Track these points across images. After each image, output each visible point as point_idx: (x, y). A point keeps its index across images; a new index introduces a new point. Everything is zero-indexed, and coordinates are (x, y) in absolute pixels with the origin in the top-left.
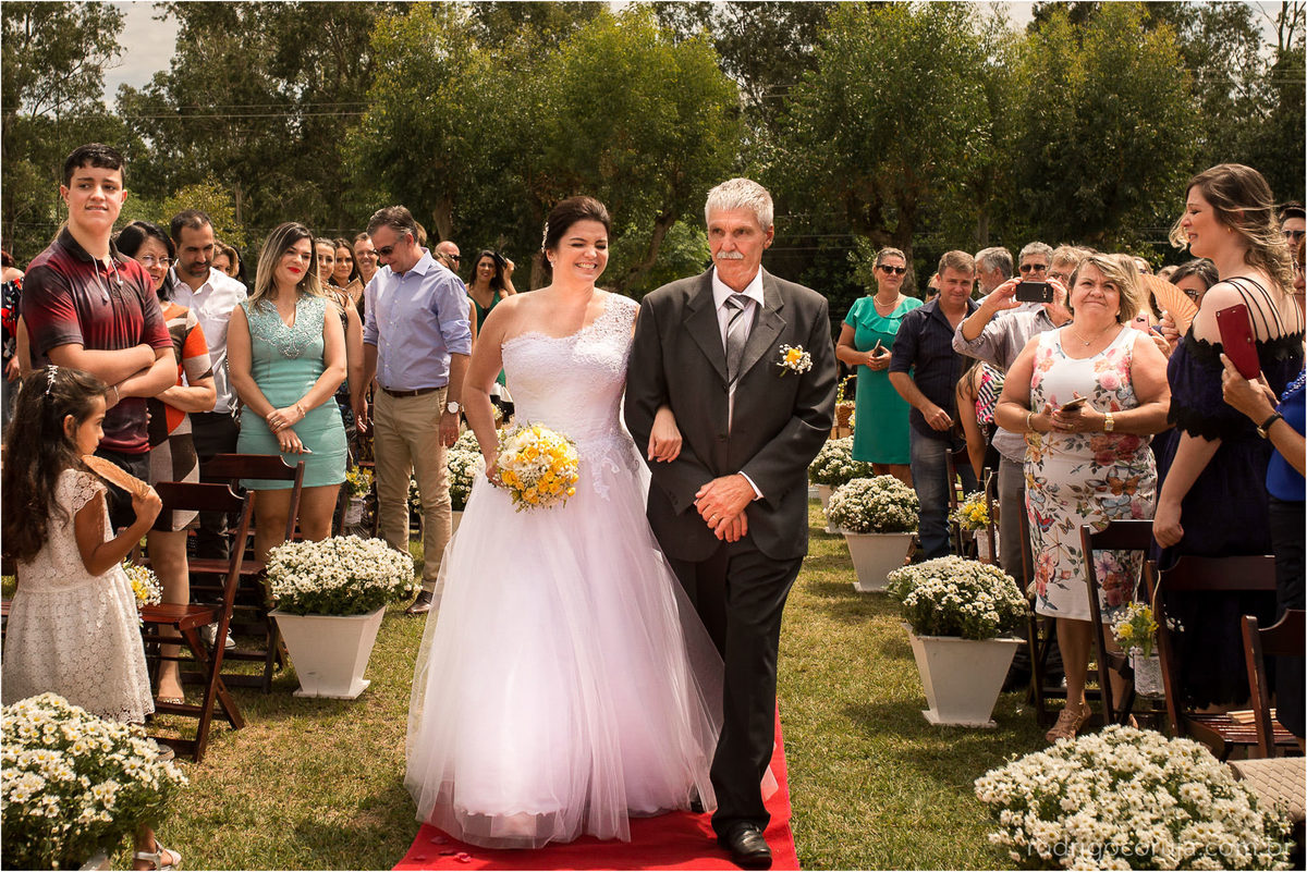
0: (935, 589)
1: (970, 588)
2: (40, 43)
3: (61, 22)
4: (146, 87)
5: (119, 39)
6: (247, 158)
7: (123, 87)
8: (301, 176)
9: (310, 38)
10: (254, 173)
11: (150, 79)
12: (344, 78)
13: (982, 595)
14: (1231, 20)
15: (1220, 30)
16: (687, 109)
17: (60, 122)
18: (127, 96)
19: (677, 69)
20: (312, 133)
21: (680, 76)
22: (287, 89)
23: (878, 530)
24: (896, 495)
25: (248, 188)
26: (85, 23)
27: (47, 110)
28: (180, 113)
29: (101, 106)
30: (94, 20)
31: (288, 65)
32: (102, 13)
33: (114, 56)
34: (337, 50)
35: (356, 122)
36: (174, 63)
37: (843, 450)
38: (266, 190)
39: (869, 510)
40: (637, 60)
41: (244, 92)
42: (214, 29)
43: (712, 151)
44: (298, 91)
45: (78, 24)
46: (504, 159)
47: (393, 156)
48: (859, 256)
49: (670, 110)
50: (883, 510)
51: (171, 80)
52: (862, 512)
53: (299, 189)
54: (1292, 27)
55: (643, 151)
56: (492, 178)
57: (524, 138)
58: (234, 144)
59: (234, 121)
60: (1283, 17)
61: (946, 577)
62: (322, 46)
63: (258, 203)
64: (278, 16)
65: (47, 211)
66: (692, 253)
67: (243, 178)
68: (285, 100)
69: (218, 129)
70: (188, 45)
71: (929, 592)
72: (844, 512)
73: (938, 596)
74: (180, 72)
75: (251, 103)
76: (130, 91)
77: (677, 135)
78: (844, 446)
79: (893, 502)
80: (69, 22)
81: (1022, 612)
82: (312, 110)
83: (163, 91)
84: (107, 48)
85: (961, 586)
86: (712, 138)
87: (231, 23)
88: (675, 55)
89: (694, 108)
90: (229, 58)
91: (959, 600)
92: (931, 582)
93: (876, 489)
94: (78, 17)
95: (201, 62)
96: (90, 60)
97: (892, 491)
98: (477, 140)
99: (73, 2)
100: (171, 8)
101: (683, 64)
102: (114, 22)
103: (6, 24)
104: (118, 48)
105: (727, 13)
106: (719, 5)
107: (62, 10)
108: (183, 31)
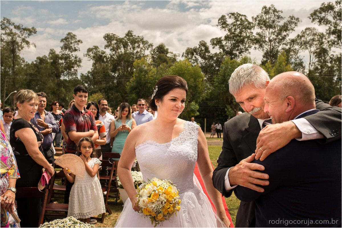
2: (65, 65)
3: (69, 61)
4: (86, 74)
5: (81, 64)
6: (106, 88)
7: (81, 74)
8: (117, 92)
9: (119, 64)
10: (108, 91)
11: (87, 72)
12: (125, 73)
14: (300, 64)
15: (297, 66)
16: (195, 80)
17: (69, 80)
18: (82, 76)
19: (193, 72)
20: (119, 83)
22: (114, 75)
25: (106, 94)
26: (74, 61)
27: (66, 78)
28: (93, 79)
29: (77, 78)
30: (76, 61)
31: (114, 71)
32: (78, 59)
33: (80, 68)
34: (124, 67)
35: (129, 81)
36: (91, 69)
38: (110, 95)
41: (106, 75)
42: (100, 62)
43: (200, 88)
44: (116, 75)
45: (73, 61)
48: (228, 109)
51: (91, 73)
53: (117, 94)
54: (312, 66)
58: (104, 85)
59: (104, 81)
60: (310, 64)
62: (121, 66)
64: (112, 60)
65: (66, 98)
66: (195, 108)
67: (106, 92)
68: (114, 77)
69: (100, 82)
70: (95, 66)
74: (93, 71)
75: (107, 77)
76: (83, 75)
77: (193, 85)
80: (71, 61)
82: (119, 79)
83: (89, 75)
84: (79, 66)
86: (200, 86)
87: (103, 62)
88: (193, 69)
89: (197, 80)
90: (103, 68)
94: (73, 60)
95: (97, 69)
96: (75, 68)
99: (72, 57)
100: (91, 58)
101: (194, 71)
102: (80, 61)
103: (59, 61)
104: (81, 66)
105: (201, 61)
106: (200, 59)
107: (70, 58)
108: (94, 63)
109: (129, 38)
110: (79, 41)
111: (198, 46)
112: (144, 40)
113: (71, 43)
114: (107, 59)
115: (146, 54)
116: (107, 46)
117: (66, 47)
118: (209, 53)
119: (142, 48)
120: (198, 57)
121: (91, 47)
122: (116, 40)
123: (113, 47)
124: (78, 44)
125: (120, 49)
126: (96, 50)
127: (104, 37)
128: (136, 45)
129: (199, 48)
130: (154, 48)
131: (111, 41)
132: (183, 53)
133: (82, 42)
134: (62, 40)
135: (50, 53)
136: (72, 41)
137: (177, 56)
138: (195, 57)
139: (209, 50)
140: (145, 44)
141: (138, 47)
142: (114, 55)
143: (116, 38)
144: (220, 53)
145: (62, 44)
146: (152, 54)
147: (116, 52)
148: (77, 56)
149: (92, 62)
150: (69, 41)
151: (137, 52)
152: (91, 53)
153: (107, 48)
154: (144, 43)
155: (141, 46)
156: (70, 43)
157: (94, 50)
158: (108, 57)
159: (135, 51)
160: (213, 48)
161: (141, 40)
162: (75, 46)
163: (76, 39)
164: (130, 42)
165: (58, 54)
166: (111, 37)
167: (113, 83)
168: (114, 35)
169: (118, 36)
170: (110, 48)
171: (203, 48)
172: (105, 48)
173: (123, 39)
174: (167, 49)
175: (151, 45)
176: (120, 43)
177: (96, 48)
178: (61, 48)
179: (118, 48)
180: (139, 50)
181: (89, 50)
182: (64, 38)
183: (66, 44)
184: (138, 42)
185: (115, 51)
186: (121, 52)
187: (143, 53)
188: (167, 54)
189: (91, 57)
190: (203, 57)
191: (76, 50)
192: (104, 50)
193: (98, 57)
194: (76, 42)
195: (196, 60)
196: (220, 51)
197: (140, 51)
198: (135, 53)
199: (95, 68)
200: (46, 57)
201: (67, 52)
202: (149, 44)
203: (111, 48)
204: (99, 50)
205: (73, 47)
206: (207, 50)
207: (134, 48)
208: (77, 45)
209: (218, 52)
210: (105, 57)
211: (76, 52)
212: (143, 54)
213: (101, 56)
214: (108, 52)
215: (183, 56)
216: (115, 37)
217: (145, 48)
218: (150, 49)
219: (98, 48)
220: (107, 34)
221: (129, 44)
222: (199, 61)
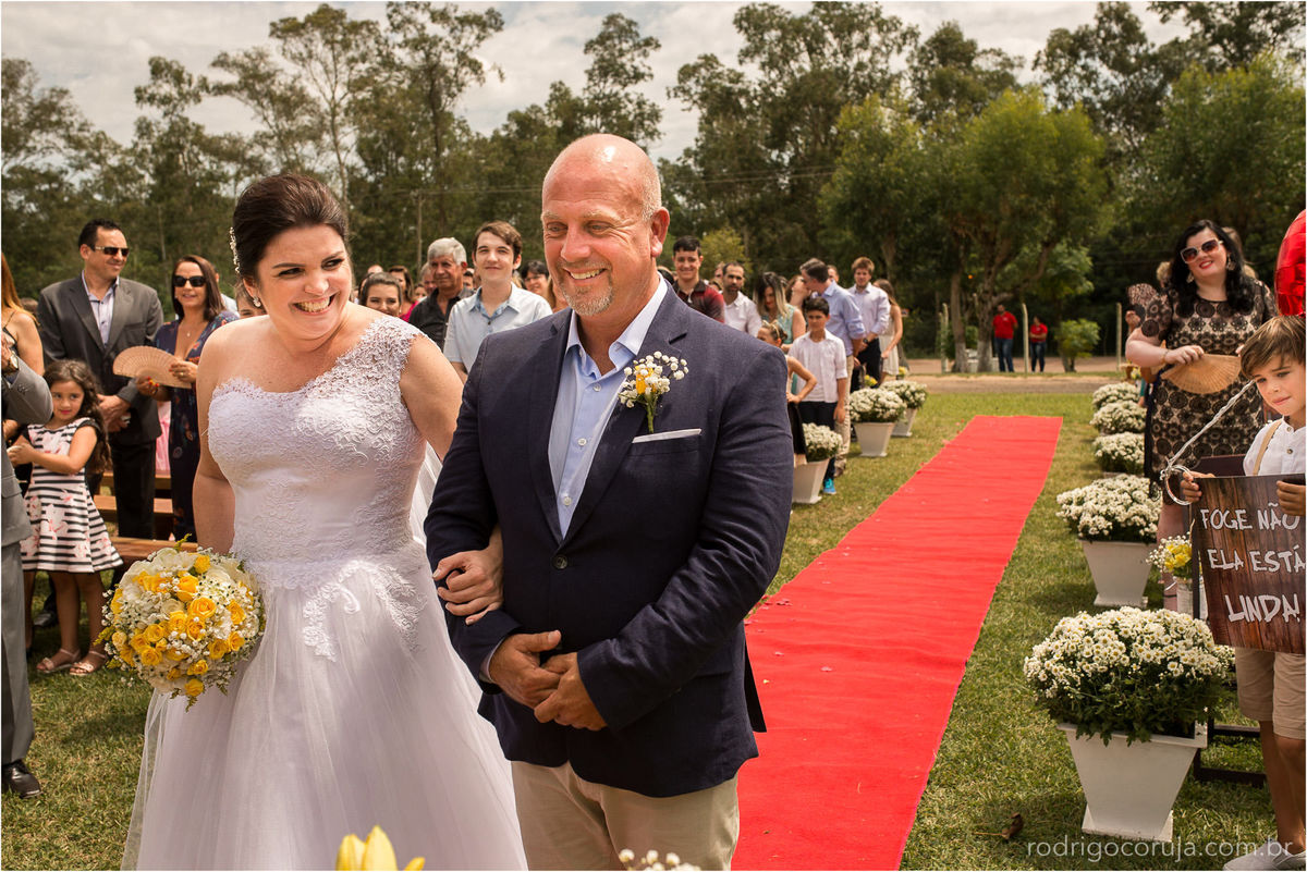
3: (619, 117)
4: (678, 160)
5: (659, 126)
6: (751, 208)
7: (661, 160)
8: (790, 219)
9: (794, 118)
10: (757, 219)
11: (680, 153)
12: (819, 147)
16: (1064, 162)
18: (665, 166)
19: (1056, 133)
20: (798, 188)
21: (1059, 139)
22: (778, 156)
25: (753, 229)
26: (636, 116)
28: (703, 178)
30: (641, 114)
31: (778, 141)
32: (647, 109)
33: (657, 139)
34: (814, 125)
35: (828, 179)
36: (697, 140)
38: (766, 231)
40: (1027, 130)
41: (748, 160)
42: (725, 115)
43: (1084, 192)
44: (786, 158)
45: (631, 118)
46: (931, 204)
47: (854, 206)
49: (1049, 165)
51: (696, 154)
53: (789, 230)
55: (1032, 195)
56: (923, 219)
57: (944, 187)
58: (741, 199)
59: (741, 183)
62: (802, 123)
63: (760, 241)
64: (771, 104)
67: (750, 222)
68: (778, 165)
69: (730, 189)
70: (706, 126)
74: (702, 147)
75: (752, 168)
76: (665, 162)
77: (1055, 183)
80: (625, 117)
82: (796, 173)
83: (691, 161)
84: (652, 133)
87: (738, 111)
88: (1055, 123)
89: (1070, 161)
90: (737, 136)
94: (630, 113)
95: (716, 140)
98: (912, 194)
99: (627, 103)
100: (695, 102)
101: (1062, 130)
102: (655, 115)
103: (582, 121)
104: (659, 134)
105: (1112, 79)
106: (1105, 73)
107: (619, 109)
108: (703, 117)
109: (828, 15)
110: (648, 42)
111: (1093, 24)
112: (885, 15)
113: (622, 53)
114: (749, 101)
115: (894, 70)
116: (746, 54)
117: (607, 68)
118: (1141, 45)
119: (876, 50)
120: (1096, 64)
121: (693, 61)
122: (781, 27)
123: (771, 54)
124: (645, 54)
125: (796, 61)
126: (708, 70)
127: (735, 22)
128: (856, 37)
129: (1099, 29)
130: (922, 41)
131: (762, 34)
132: (1039, 52)
133: (658, 46)
134: (589, 46)
135: (553, 98)
136: (625, 46)
137: (1012, 66)
138: (1084, 67)
139: (1142, 31)
140: (889, 30)
141: (864, 45)
142: (774, 84)
143: (781, 18)
144: (1194, 36)
145: (590, 60)
146: (916, 70)
147: (781, 72)
148: (645, 97)
149: (697, 113)
150: (615, 46)
151: (860, 66)
152: (691, 83)
153: (748, 60)
154: (883, 26)
155: (875, 39)
156: (617, 54)
157: (703, 71)
158: (755, 91)
159: (852, 63)
160: (1164, 20)
161: (872, 18)
162: (636, 63)
163: (637, 35)
164: (831, 30)
165: (579, 99)
166: (762, 17)
167: (775, 186)
168: (773, 8)
169: (787, 9)
170: (758, 60)
171: (1116, 28)
172: (741, 62)
173: (805, 20)
174: (972, 44)
175: (912, 34)
176: (794, 39)
177: (709, 61)
178: (586, 77)
179: (789, 54)
180: (865, 56)
181: (687, 72)
182: (594, 36)
183: (602, 59)
184: (862, 27)
185: (778, 68)
186: (801, 69)
187: (884, 67)
188: (972, 58)
189: (696, 97)
190: (1120, 65)
191: (638, 76)
192: (739, 69)
193: (719, 96)
194: (637, 46)
195: (1089, 77)
196: (1193, 29)
197: (871, 61)
198: (851, 70)
199: (710, 135)
200: (540, 110)
201: (610, 87)
202: (904, 28)
203: (764, 57)
204: (720, 69)
205: (628, 67)
206: (1132, 32)
207: (847, 52)
208: (642, 58)
209: (1185, 35)
210: (744, 92)
211: (641, 82)
212: (881, 71)
213: (729, 92)
214: (754, 74)
215: (1036, 63)
216: (775, 17)
217: (887, 46)
218: (907, 49)
219: (717, 63)
220: (747, 8)
221: (829, 36)
222: (1101, 80)
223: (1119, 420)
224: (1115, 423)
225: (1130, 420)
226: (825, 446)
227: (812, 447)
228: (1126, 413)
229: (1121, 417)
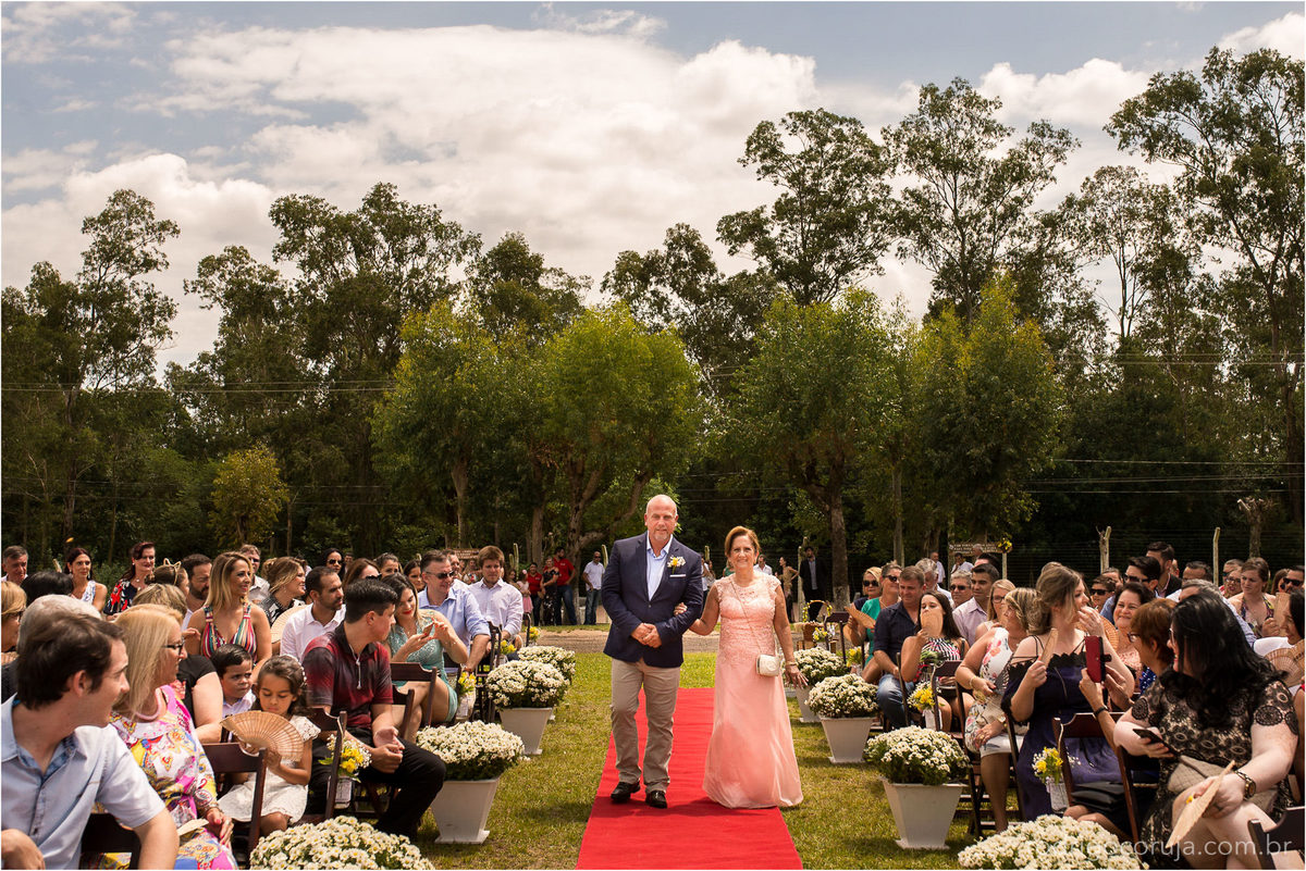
0: (904, 749)
1: (928, 748)
2: (101, 327)
3: (120, 308)
4: (191, 365)
5: (171, 324)
6: (281, 426)
7: (172, 365)
8: (327, 441)
9: (336, 325)
10: (287, 439)
11: (195, 359)
12: (365, 359)
13: (937, 753)
14: (1083, 312)
15: (1075, 320)
16: (659, 388)
17: (117, 394)
18: (175, 372)
19: (650, 356)
20: (338, 404)
21: (653, 362)
22: (316, 367)
23: (847, 716)
24: (859, 689)
25: (282, 450)
26: (142, 311)
27: (107, 385)
28: (224, 388)
29: (153, 381)
31: (317, 352)
32: (158, 302)
33: (167, 340)
34: (358, 333)
35: (379, 395)
36: (217, 345)
37: (812, 657)
38: (297, 453)
39: (840, 701)
40: (618, 350)
41: (279, 370)
42: (254, 317)
43: (680, 421)
44: (326, 371)
45: (137, 312)
46: (510, 428)
47: (420, 425)
48: (797, 505)
49: (643, 388)
50: (850, 700)
51: (214, 360)
52: (835, 702)
53: (326, 452)
54: (1131, 318)
55: (624, 422)
56: (500, 443)
57: (525, 410)
59: (272, 395)
60: (1123, 311)
61: (911, 740)
62: (344, 330)
63: (291, 464)
64: (310, 308)
65: (104, 471)
67: (278, 444)
68: (315, 378)
69: (255, 402)
70: (230, 330)
71: (899, 752)
72: (821, 702)
73: (906, 754)
74: (221, 352)
75: (285, 378)
76: (177, 368)
77: (651, 409)
78: (813, 654)
79: (858, 694)
80: (129, 310)
81: (964, 765)
82: (337, 385)
83: (206, 368)
84: (160, 333)
85: (922, 747)
86: (680, 410)
87: (270, 314)
88: (649, 343)
89: (664, 387)
90: (267, 343)
91: (920, 756)
92: (900, 744)
93: (844, 684)
94: (136, 306)
95: (240, 345)
96: (146, 342)
97: (856, 686)
98: (487, 415)
99: (133, 293)
100: (217, 299)
101: (654, 352)
102: (168, 311)
103: (73, 311)
104: (170, 333)
105: (682, 306)
106: (676, 301)
107: (124, 299)
108: (226, 318)
109: (378, 215)
110: (164, 226)
111: (663, 250)
112: (444, 220)
113: (130, 236)
114: (284, 302)
115: (452, 281)
116: (284, 250)
117: (110, 252)
118: (711, 274)
119: (433, 257)
120: (666, 290)
122: (326, 223)
123: (313, 253)
124: (160, 240)
125: (342, 262)
126: (236, 264)
127: (272, 214)
128: (411, 242)
129: (669, 255)
130: (484, 252)
131: (303, 229)
132: (608, 274)
133: (176, 232)
134: (89, 224)
135: (36, 283)
136: (134, 228)
137: (578, 286)
138: (654, 293)
139: (711, 260)
140: (447, 238)
141: (420, 250)
142: (314, 286)
143: (325, 213)
144: (760, 271)
145: (89, 241)
146: (476, 282)
147: (322, 274)
148: (156, 290)
149: (219, 312)
150: (122, 226)
151: (415, 273)
152: (214, 278)
153: (284, 256)
154: (440, 232)
155: (432, 245)
156: (124, 237)
157: (230, 266)
158: (291, 291)
159: (406, 270)
160: (731, 253)
161: (429, 222)
162: (147, 249)
163: (151, 216)
164: (383, 231)
165: (70, 284)
166: (303, 210)
167: (310, 402)
168: (317, 201)
169: (332, 204)
170: (296, 258)
171: (686, 256)
172: (276, 259)
173: (350, 217)
174: (538, 259)
175: (473, 243)
176: (340, 237)
177: (238, 254)
178: (82, 260)
179: (333, 254)
180: (421, 262)
181: (210, 265)
182: (96, 215)
183: (104, 241)
184: (417, 231)
185: (320, 269)
186: (347, 272)
187: (442, 276)
188: (537, 275)
189: (220, 294)
190: (689, 293)
191: (149, 264)
192: (273, 266)
193: (248, 295)
194: (150, 229)
195: (660, 303)
196: (760, 263)
197: (427, 268)
198: (405, 277)
199: (232, 340)
200: (18, 295)
201: (113, 274)
202: (464, 236)
203: (305, 256)
204: (251, 264)
205: (136, 253)
206: (702, 261)
207: (400, 257)
208: (156, 244)
209: (752, 269)
210: (279, 293)
211: (153, 272)
212: (438, 280)
213: (260, 291)
214: (290, 273)
215: (605, 285)
216: (319, 212)
217: (445, 254)
218: (468, 258)
219: (248, 258)
220: (287, 199)
221: (380, 237)
222: (672, 307)
223: (844, 699)
224: (839, 702)
225: (857, 699)
226: (503, 756)
227: (484, 758)
228: (850, 690)
229: (847, 694)
